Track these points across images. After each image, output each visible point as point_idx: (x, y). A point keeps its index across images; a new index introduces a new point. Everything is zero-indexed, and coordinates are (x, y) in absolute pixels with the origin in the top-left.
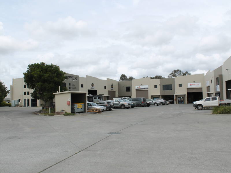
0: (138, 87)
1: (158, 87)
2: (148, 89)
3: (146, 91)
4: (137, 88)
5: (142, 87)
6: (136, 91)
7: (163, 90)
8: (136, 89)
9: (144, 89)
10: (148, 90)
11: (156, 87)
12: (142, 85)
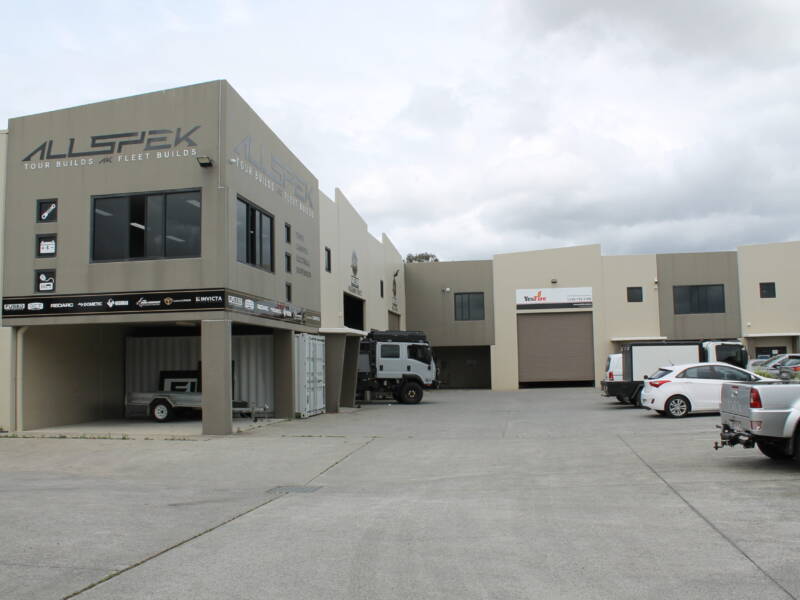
0: (532, 293)
1: (650, 295)
2: (590, 305)
3: (579, 316)
4: (523, 302)
5: (553, 296)
6: (518, 315)
7: (677, 312)
8: (520, 307)
9: (570, 305)
10: (591, 312)
11: (635, 295)
12: (554, 282)
